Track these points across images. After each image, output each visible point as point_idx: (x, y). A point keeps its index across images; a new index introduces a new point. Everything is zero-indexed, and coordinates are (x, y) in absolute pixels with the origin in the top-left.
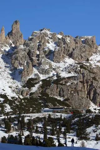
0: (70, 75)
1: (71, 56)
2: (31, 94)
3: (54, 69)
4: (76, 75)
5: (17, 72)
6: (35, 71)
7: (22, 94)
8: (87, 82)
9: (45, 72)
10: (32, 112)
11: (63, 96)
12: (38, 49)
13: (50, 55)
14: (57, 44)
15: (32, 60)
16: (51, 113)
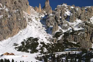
0: (79, 29)
1: (79, 18)
2: (58, 41)
3: (70, 26)
4: (83, 29)
5: (49, 29)
6: (60, 28)
7: (53, 42)
8: (90, 33)
9: (65, 28)
10: (59, 51)
11: (76, 41)
12: (61, 15)
13: (68, 18)
14: (71, 12)
15: (57, 22)
16: (70, 51)
